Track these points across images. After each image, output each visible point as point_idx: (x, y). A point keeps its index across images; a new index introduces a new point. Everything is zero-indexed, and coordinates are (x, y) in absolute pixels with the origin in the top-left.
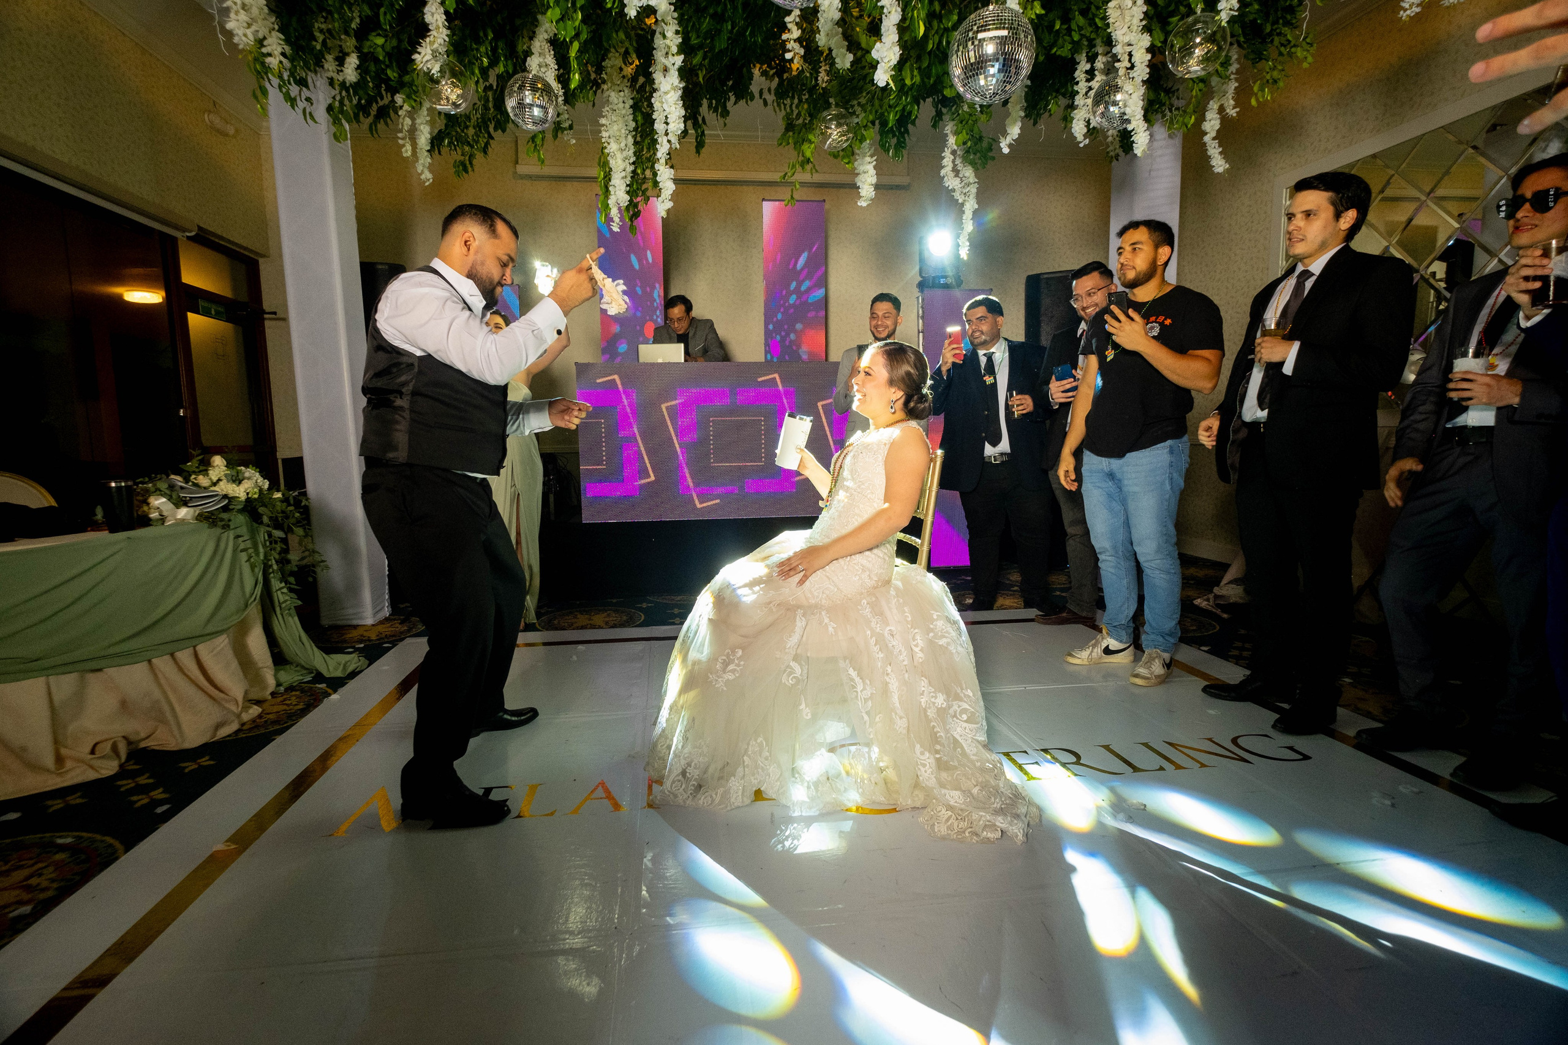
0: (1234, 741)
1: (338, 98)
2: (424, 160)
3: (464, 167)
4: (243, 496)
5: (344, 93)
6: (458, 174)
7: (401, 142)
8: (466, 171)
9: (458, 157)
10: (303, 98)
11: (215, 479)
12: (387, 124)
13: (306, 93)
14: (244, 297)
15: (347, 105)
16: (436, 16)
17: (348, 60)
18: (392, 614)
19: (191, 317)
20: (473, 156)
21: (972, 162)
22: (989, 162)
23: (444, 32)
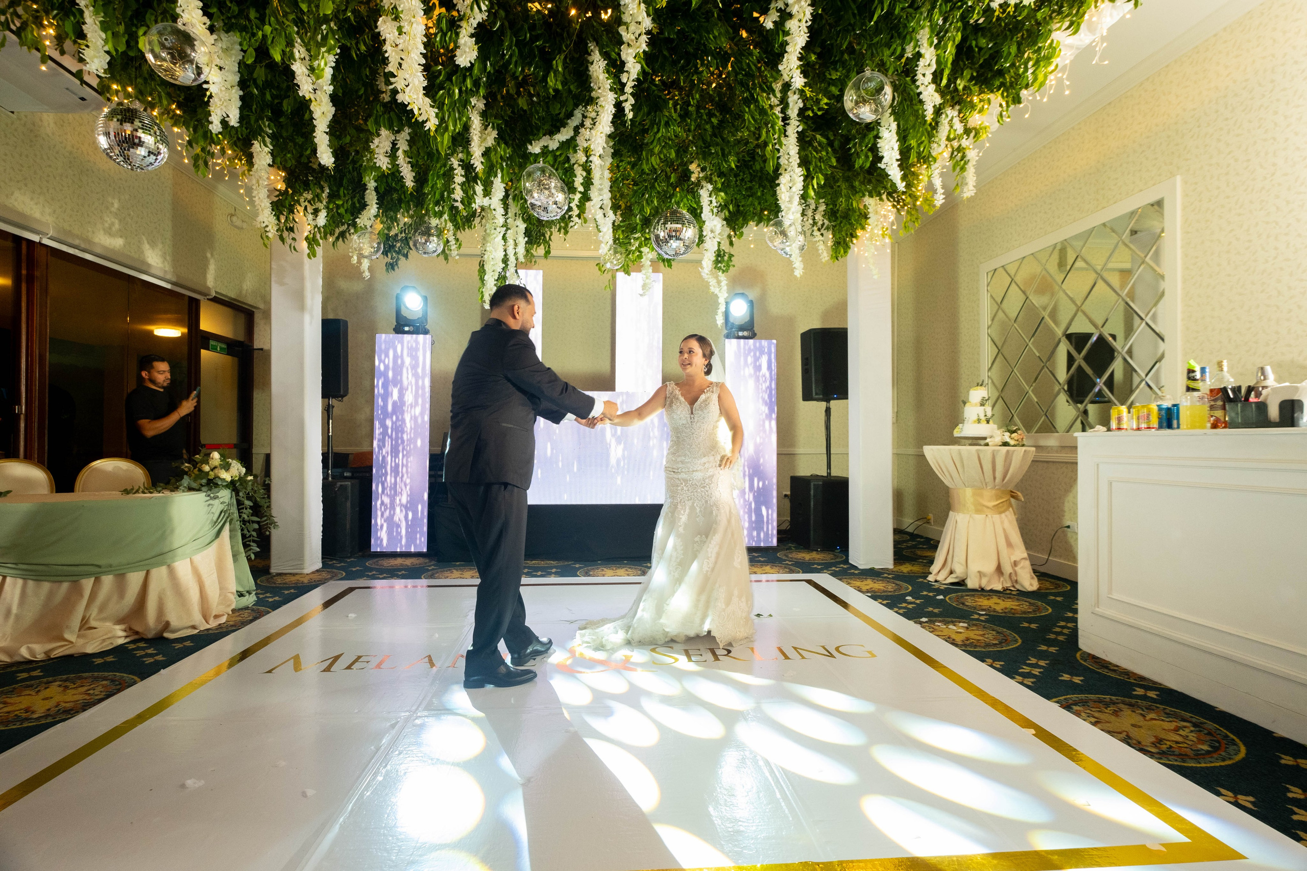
0: (837, 649)
1: (312, 232)
2: (366, 264)
3: (391, 267)
4: (229, 479)
5: (316, 229)
6: (387, 270)
7: (350, 254)
8: (394, 270)
9: (389, 260)
10: (291, 237)
11: (212, 467)
12: (343, 241)
13: (292, 235)
14: (241, 338)
15: (318, 236)
16: (371, 197)
17: (320, 214)
18: (322, 568)
19: (204, 352)
20: (398, 259)
21: (719, 269)
22: (731, 268)
23: (375, 206)
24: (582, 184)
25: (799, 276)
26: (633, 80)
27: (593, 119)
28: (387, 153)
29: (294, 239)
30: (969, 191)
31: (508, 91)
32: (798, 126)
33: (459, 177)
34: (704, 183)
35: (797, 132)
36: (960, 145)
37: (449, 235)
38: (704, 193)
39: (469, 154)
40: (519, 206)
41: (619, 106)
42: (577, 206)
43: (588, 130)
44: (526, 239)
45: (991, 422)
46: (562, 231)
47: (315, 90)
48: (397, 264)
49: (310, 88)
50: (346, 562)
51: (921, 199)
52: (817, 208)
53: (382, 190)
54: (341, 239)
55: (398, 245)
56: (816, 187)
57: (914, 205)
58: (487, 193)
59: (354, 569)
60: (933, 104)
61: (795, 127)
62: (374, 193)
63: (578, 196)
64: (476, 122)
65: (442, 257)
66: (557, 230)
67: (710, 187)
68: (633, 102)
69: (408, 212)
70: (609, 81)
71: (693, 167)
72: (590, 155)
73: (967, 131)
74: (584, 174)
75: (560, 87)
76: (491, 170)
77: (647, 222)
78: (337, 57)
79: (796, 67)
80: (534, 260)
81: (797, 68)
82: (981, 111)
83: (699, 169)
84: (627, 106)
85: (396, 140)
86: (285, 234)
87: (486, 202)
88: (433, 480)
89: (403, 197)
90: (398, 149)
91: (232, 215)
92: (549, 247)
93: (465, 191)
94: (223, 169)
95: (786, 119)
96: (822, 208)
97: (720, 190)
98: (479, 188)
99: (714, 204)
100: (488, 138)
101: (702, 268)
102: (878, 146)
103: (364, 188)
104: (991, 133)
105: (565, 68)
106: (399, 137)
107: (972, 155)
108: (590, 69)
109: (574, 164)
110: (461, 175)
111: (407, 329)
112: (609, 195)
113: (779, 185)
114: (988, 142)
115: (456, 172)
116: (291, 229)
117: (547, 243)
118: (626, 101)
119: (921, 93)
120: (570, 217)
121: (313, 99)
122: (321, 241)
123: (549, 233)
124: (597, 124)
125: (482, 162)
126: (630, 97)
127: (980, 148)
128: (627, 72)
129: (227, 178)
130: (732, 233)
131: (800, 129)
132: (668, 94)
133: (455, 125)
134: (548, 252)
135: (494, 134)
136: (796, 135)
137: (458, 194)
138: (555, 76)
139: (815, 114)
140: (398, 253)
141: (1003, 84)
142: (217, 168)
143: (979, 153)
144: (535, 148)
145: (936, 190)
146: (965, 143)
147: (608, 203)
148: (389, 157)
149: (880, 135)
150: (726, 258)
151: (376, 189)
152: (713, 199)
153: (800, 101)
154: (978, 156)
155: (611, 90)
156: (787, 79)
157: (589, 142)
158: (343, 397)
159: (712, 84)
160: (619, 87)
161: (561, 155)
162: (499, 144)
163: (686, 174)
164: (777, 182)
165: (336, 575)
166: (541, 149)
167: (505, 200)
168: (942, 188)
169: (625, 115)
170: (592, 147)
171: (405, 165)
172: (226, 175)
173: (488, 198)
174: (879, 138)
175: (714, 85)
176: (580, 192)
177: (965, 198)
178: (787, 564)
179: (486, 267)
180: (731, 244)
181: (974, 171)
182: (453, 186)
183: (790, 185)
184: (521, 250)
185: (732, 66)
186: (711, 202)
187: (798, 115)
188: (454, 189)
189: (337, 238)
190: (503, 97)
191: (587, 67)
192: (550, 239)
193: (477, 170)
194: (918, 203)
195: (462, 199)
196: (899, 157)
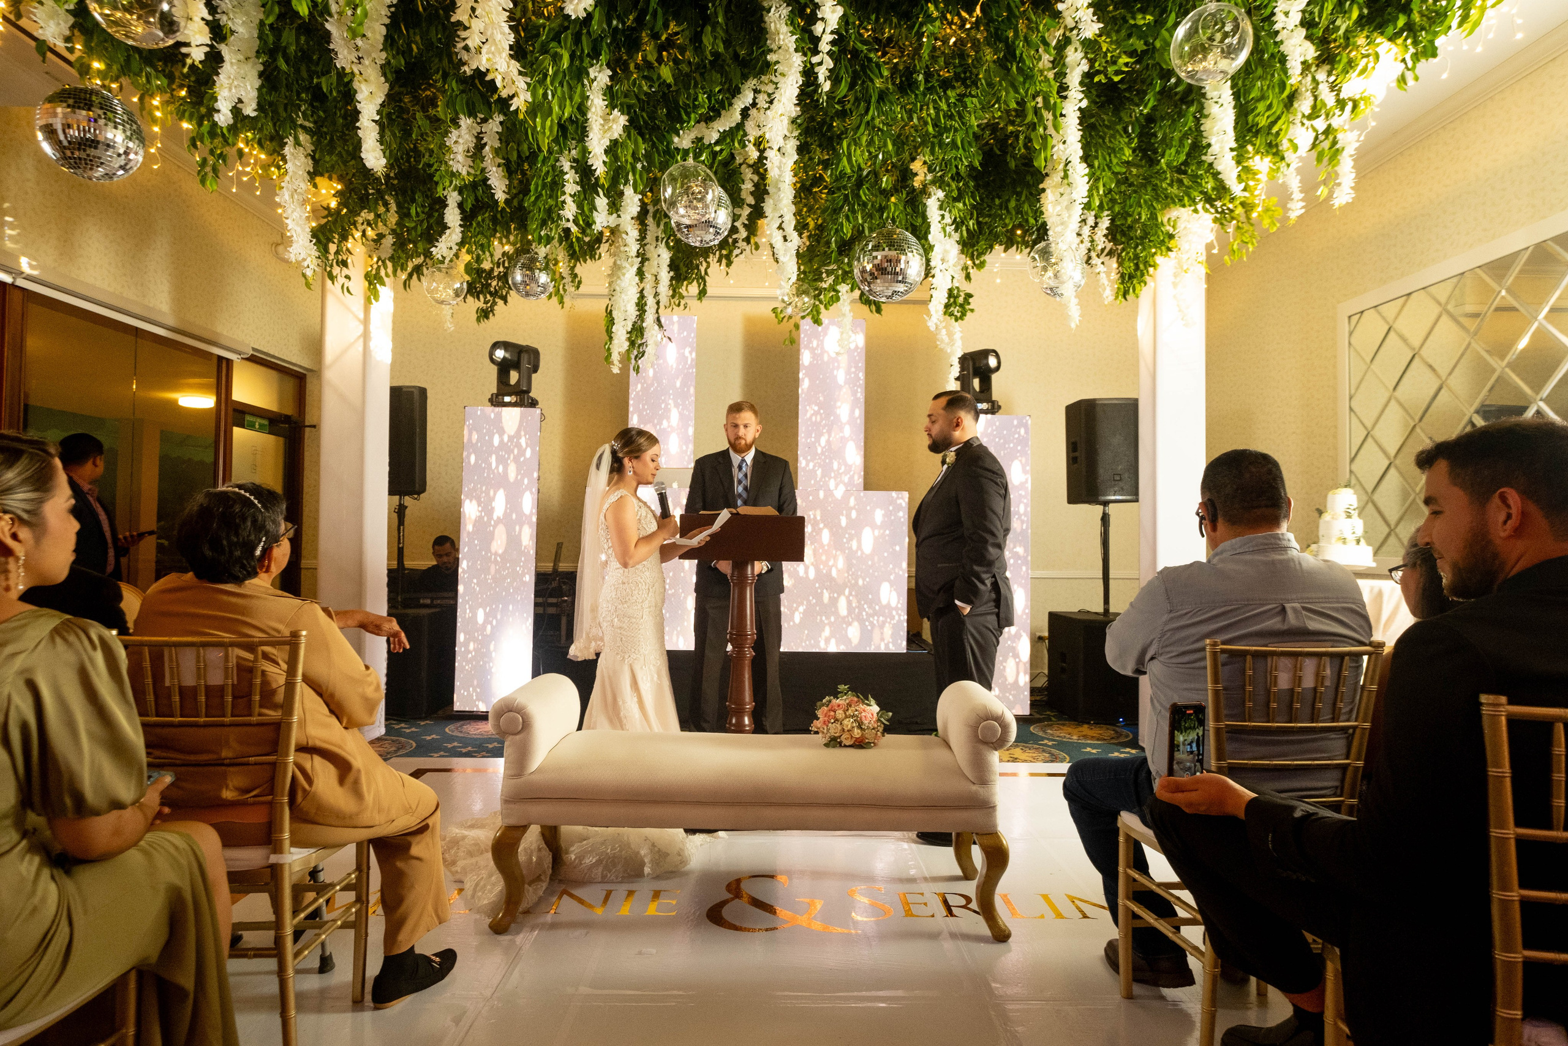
1: (375, 266)
3: (485, 314)
5: (380, 263)
6: (478, 320)
8: (487, 318)
9: (480, 304)
12: (419, 280)
13: (345, 271)
14: (289, 411)
15: (383, 272)
16: (452, 216)
17: (383, 241)
18: (386, 734)
19: (237, 431)
20: (495, 303)
21: (951, 314)
22: (969, 314)
23: (459, 230)
24: (752, 193)
25: (1073, 326)
26: (832, 33)
27: (769, 95)
28: (468, 151)
29: (348, 277)
30: (1343, 196)
31: (644, 59)
32: (1081, 101)
33: (571, 186)
34: (932, 189)
35: (1080, 109)
36: (1329, 126)
37: (562, 267)
38: (933, 204)
39: (585, 152)
40: (662, 227)
41: (809, 74)
42: (745, 225)
43: (762, 111)
44: (672, 273)
45: (1363, 541)
46: (724, 261)
47: (359, 58)
48: (492, 311)
49: (353, 57)
50: (419, 726)
51: (1260, 209)
52: (1096, 224)
53: (468, 206)
54: (415, 276)
55: (494, 283)
56: (1101, 192)
57: (1248, 218)
58: (615, 207)
59: (428, 738)
60: (1302, 59)
61: (1075, 102)
62: (457, 211)
63: (746, 211)
64: (597, 103)
65: (555, 299)
66: (716, 260)
67: (941, 194)
68: (831, 66)
69: (507, 237)
70: (795, 37)
71: (917, 166)
72: (765, 149)
73: (1341, 104)
74: (756, 178)
75: (721, 49)
76: (617, 174)
77: (846, 247)
78: (393, 9)
79: (1086, 4)
80: (683, 302)
81: (1088, 7)
82: (1363, 71)
83: (926, 170)
84: (822, 73)
85: (481, 133)
86: (336, 270)
87: (612, 220)
88: (541, 610)
89: (499, 216)
90: (485, 144)
91: (278, 245)
92: (705, 285)
93: (580, 206)
94: (253, 179)
95: (1063, 88)
96: (1105, 223)
97: (956, 199)
98: (601, 202)
99: (948, 220)
100: (614, 126)
101: (929, 315)
102: (1202, 128)
103: (443, 203)
104: (1378, 106)
105: (727, 19)
106: (486, 128)
107: (1350, 141)
108: (766, 19)
109: (740, 165)
110: (577, 183)
111: (507, 399)
112: (793, 208)
113: (1044, 190)
114: (1374, 120)
115: (566, 177)
116: (344, 264)
117: (702, 279)
118: (820, 64)
119: (1282, 42)
120: (735, 241)
121: (356, 71)
122: (386, 279)
123: (704, 264)
124: (775, 102)
125: (604, 162)
126: (827, 59)
127: (1362, 127)
128: (822, 19)
129: (258, 193)
130: (969, 263)
131: (1084, 104)
132: (883, 55)
133: (562, 107)
134: (702, 293)
135: (623, 120)
136: (1078, 114)
137: (570, 210)
138: (714, 30)
139: (1110, 79)
140: (495, 294)
141: (1410, 27)
142: (245, 179)
143: (1360, 135)
144: (683, 140)
145: (1292, 194)
146: (1338, 121)
147: (790, 222)
148: (471, 157)
149: (1206, 112)
150: (961, 300)
151: (460, 205)
152: (947, 215)
153: (1085, 61)
154: (1358, 141)
155: (796, 50)
156: (1070, 23)
157: (763, 130)
158: (419, 493)
159: (949, 39)
160: (809, 43)
161: (722, 151)
162: (629, 136)
163: (906, 175)
164: (1041, 186)
165: (403, 747)
166: (693, 142)
167: (641, 217)
168: (1301, 192)
169: (819, 86)
170: (767, 136)
171: (494, 169)
172: (257, 189)
173: (615, 215)
174: (1206, 116)
175: (953, 40)
176: (750, 206)
177: (1336, 206)
178: (1046, 745)
179: (615, 314)
180: (968, 277)
181: (1352, 163)
182: (563, 198)
183: (1062, 190)
184: (664, 289)
185: (982, 10)
186: (943, 216)
187: (1081, 83)
188: (564, 202)
189: (410, 276)
190: (637, 67)
191: (762, 15)
192: (706, 273)
193: (597, 173)
194: (1254, 215)
195: (576, 217)
196: (1234, 145)
